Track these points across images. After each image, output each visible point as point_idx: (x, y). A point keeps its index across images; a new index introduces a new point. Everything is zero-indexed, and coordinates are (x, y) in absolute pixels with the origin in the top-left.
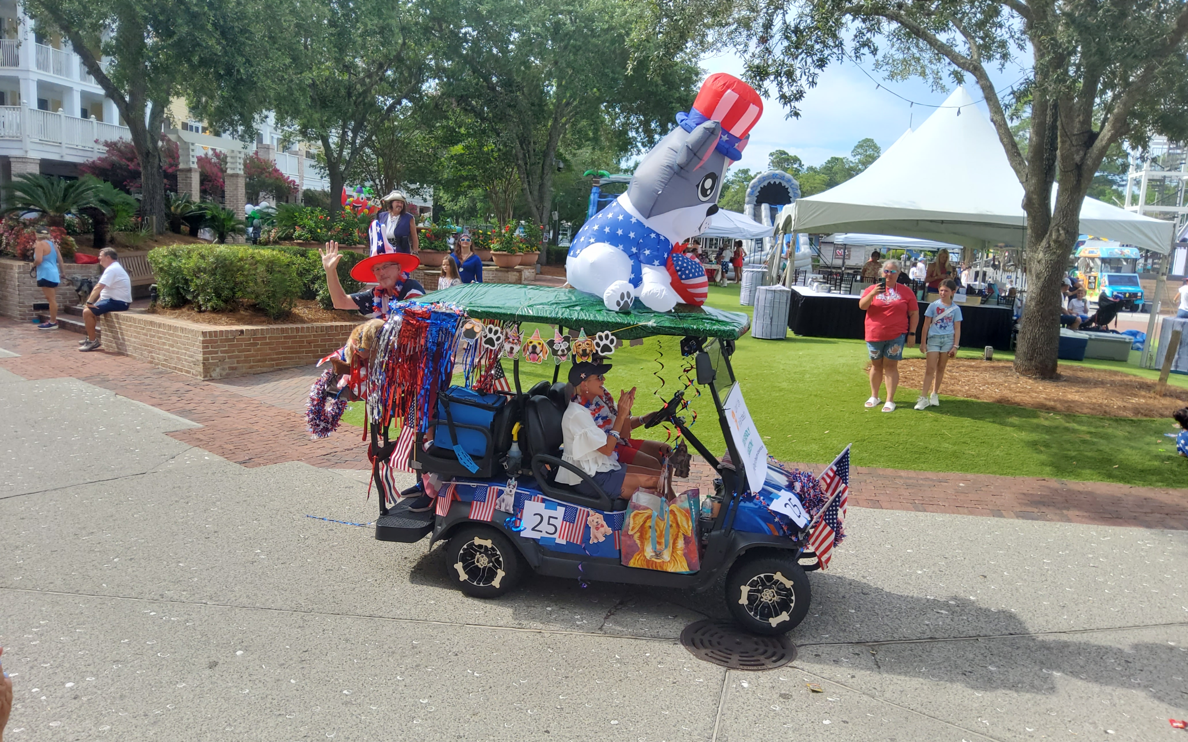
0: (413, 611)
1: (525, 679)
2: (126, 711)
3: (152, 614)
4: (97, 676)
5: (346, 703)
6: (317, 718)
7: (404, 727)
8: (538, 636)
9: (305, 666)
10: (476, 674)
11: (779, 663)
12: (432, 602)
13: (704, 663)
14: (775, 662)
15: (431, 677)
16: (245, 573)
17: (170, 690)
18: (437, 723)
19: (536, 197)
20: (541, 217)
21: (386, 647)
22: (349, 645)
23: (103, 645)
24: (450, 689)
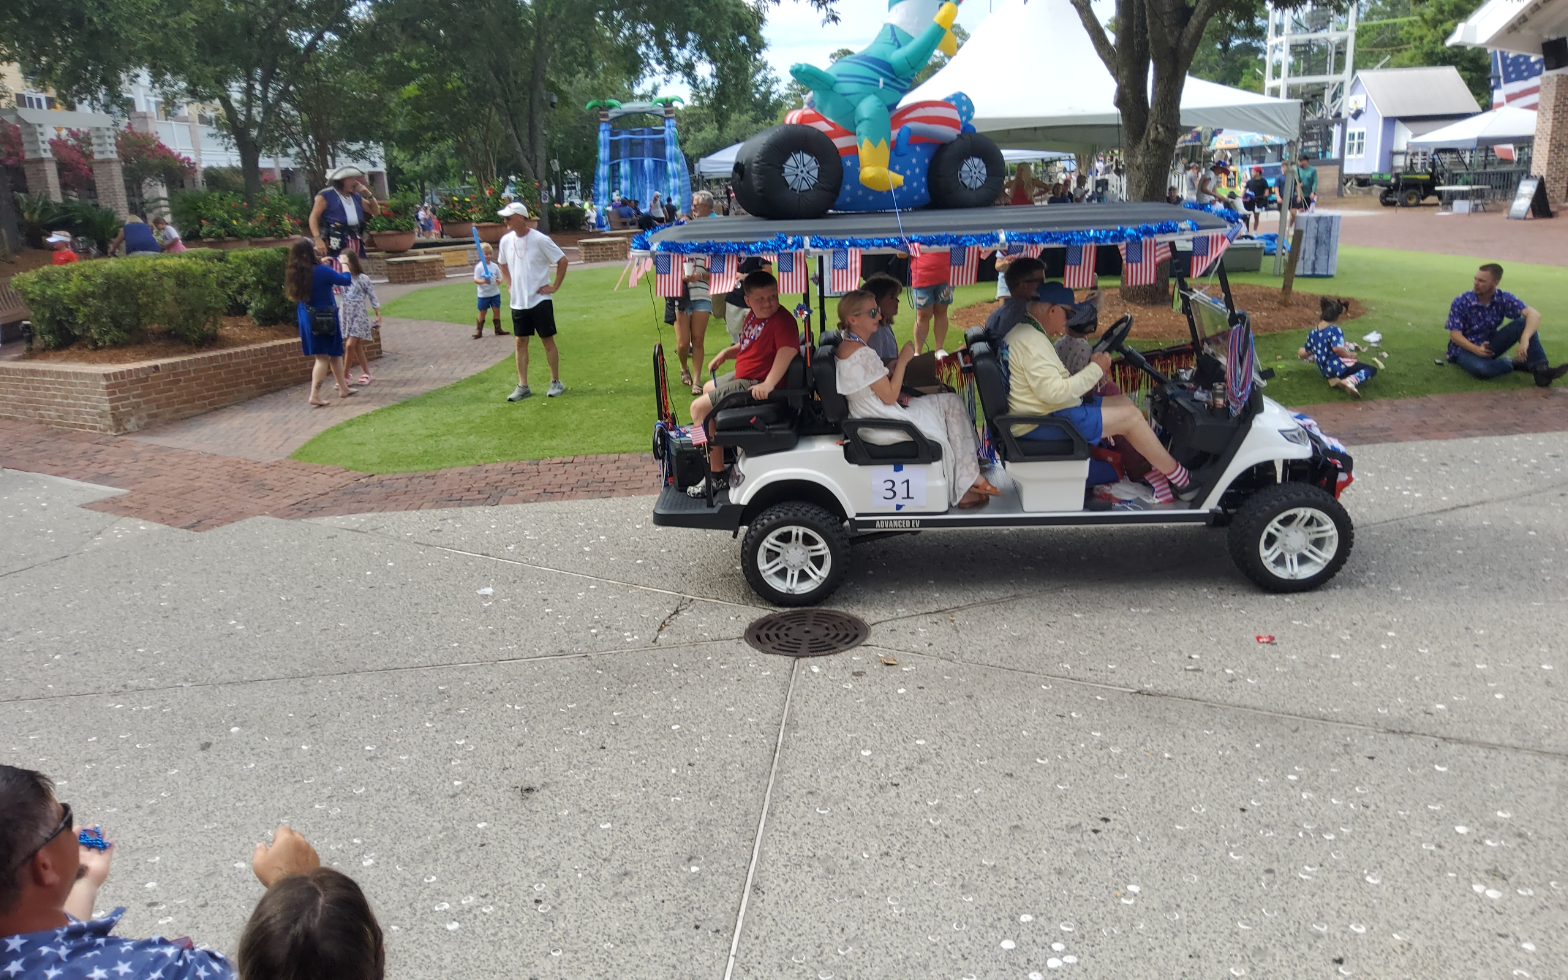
0: (434, 657)
1: (572, 703)
2: (114, 806)
3: (118, 706)
4: (68, 779)
5: (371, 759)
6: (339, 777)
7: (441, 770)
8: (585, 660)
9: (316, 730)
10: (516, 707)
11: (852, 644)
12: (456, 645)
13: (770, 657)
14: (847, 643)
15: (465, 719)
16: (222, 648)
17: (161, 779)
18: (479, 760)
19: (527, 145)
20: (535, 171)
21: (407, 697)
22: (363, 702)
23: (67, 747)
24: (489, 726)
